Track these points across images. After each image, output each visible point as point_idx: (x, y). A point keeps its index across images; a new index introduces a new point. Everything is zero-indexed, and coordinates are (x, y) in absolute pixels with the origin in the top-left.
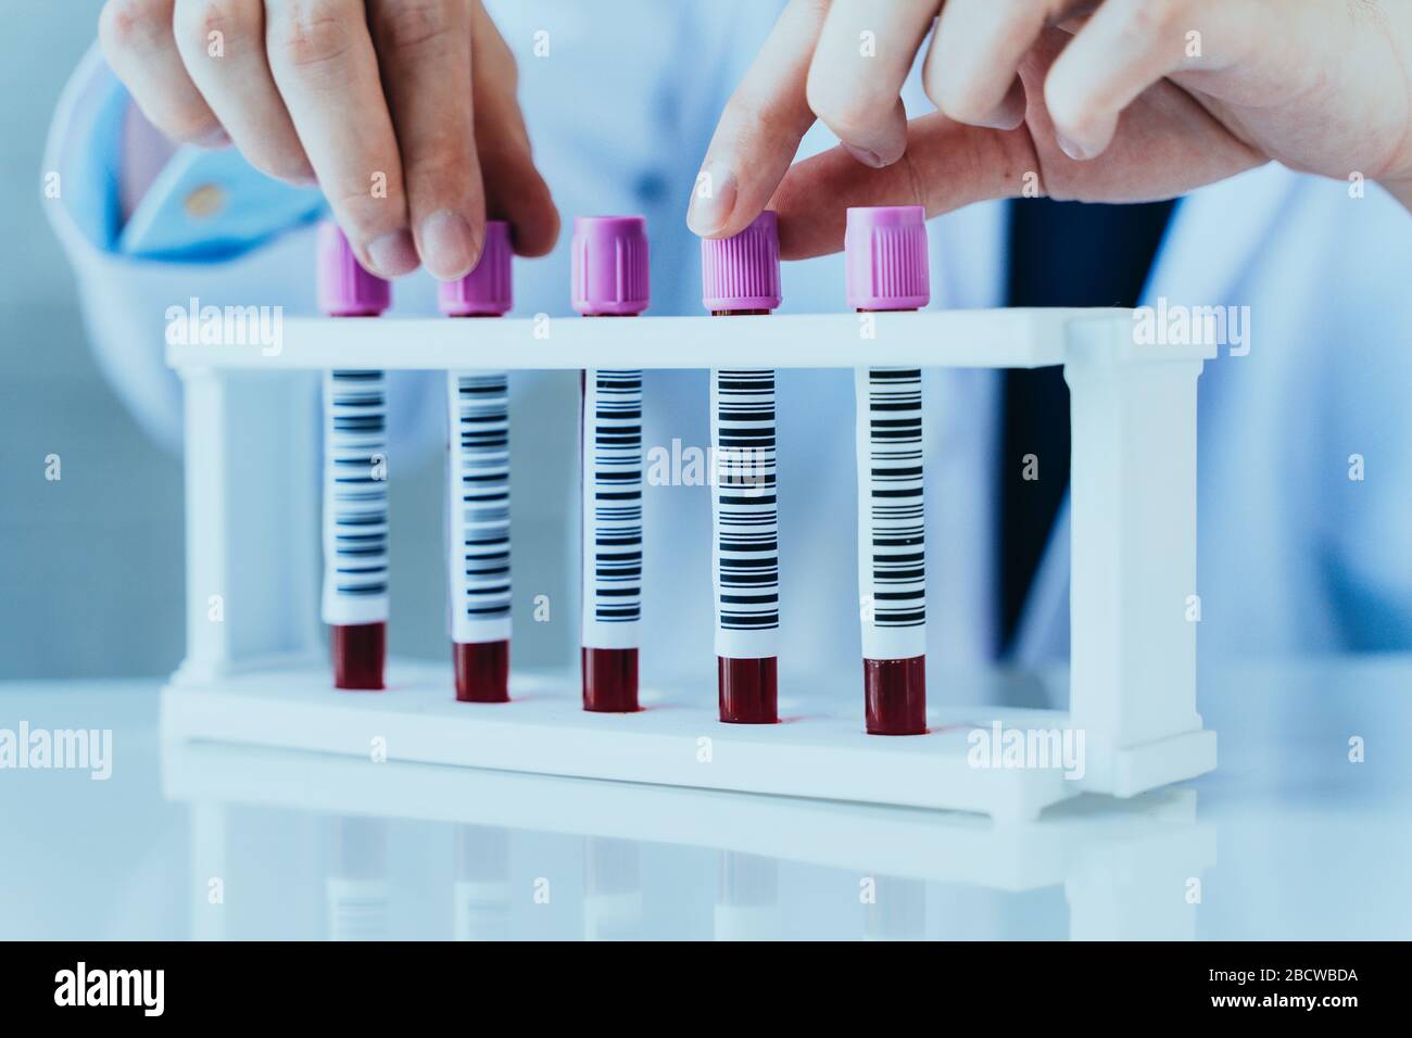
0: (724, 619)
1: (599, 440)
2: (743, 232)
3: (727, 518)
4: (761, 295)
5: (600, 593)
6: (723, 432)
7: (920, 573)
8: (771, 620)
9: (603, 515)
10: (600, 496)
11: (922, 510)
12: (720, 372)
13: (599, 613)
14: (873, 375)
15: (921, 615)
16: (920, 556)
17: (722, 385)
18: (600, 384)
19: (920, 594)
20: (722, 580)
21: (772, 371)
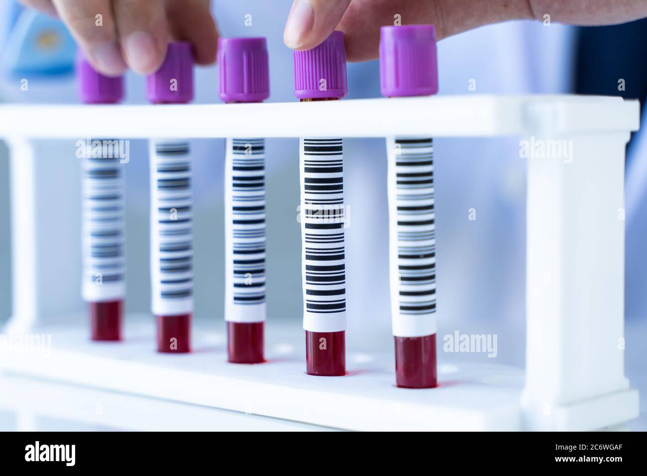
0: (309, 306)
1: (235, 185)
2: (319, 47)
3: (311, 238)
4: (332, 88)
5: (237, 285)
6: (307, 180)
7: (432, 277)
8: (341, 306)
9: (239, 234)
10: (235, 222)
11: (433, 234)
12: (305, 140)
13: (236, 299)
14: (398, 141)
15: (433, 306)
16: (432, 266)
17: (306, 149)
18: (235, 148)
19: (432, 292)
20: (307, 280)
21: (341, 140)
